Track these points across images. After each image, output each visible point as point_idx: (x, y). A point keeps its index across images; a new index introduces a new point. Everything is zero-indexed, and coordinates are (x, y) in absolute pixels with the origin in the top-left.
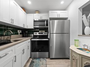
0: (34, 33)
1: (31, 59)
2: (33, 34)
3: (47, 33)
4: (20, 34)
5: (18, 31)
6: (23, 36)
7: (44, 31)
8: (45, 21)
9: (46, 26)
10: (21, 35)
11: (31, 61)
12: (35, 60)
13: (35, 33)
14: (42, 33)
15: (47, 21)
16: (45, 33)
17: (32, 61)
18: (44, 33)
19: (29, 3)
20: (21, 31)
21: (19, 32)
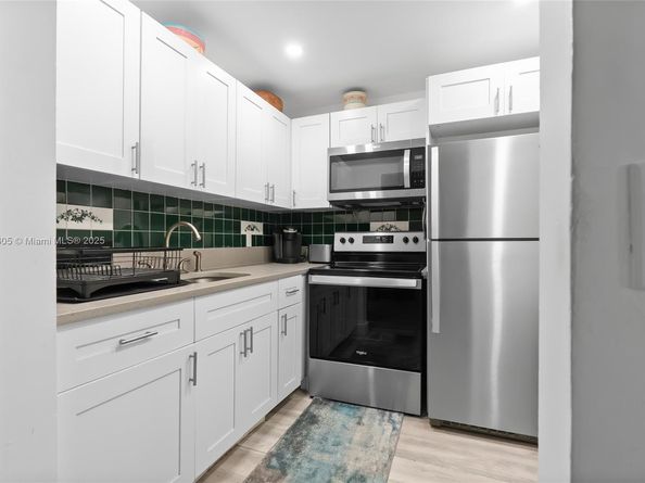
0: (338, 236)
1: (307, 401)
2: (327, 247)
3: (420, 235)
4: (256, 241)
5: (244, 224)
6: (273, 259)
7: (405, 225)
8: (400, 153)
9: (413, 186)
10: (261, 250)
11: (300, 413)
12: (325, 413)
13: (343, 241)
14: (390, 240)
15: (418, 152)
16: (411, 236)
17: (306, 412)
18: (398, 237)
19: (294, 51)
20: (260, 225)
21: (249, 235)
